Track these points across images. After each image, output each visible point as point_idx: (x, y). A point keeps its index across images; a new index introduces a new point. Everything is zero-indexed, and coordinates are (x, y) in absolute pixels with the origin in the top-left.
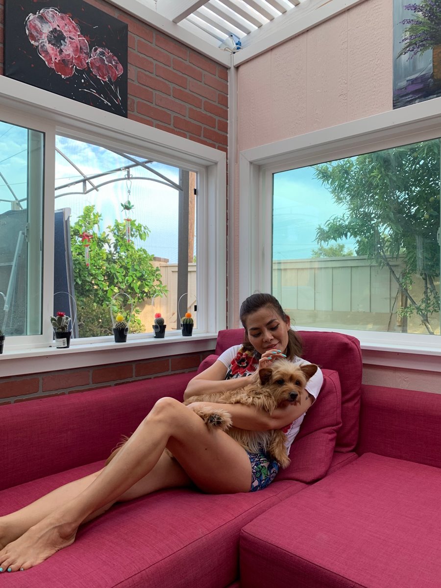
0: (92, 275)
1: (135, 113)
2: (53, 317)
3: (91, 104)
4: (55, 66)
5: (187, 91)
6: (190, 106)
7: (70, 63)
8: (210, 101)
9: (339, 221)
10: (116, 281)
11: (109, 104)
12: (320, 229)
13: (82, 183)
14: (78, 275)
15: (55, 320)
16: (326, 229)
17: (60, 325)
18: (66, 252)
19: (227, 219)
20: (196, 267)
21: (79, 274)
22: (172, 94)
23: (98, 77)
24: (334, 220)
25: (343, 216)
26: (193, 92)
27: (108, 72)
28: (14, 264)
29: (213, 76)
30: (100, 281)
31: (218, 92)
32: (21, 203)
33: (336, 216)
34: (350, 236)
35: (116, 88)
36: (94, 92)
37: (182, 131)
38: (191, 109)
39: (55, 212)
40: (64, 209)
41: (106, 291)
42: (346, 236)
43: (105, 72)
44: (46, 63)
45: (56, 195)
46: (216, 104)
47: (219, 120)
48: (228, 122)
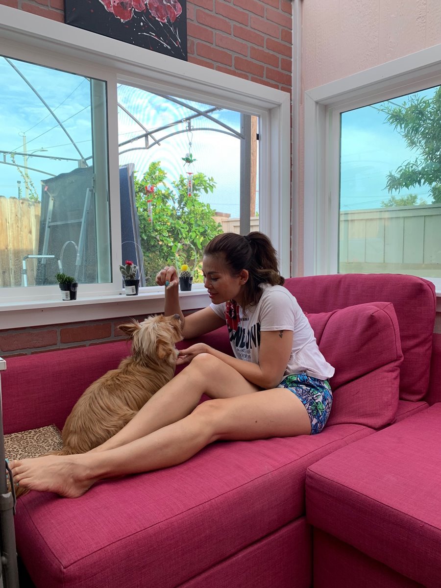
0: (157, 231)
1: (195, 56)
2: (122, 266)
3: (151, 48)
4: (114, 9)
5: (248, 28)
6: (251, 44)
7: (128, 5)
8: (273, 39)
9: (412, 167)
10: (180, 236)
11: (169, 47)
12: (391, 176)
13: (144, 138)
14: (143, 231)
15: (124, 269)
16: (398, 176)
17: (129, 273)
18: (131, 208)
19: (291, 165)
20: (258, 221)
21: (145, 230)
22: (232, 32)
23: (157, 19)
24: (406, 166)
25: (416, 161)
26: (254, 29)
27: (166, 12)
28: (83, 220)
29: (276, 10)
30: (164, 236)
31: (281, 28)
32: (87, 161)
33: (409, 161)
34: (424, 184)
35: (175, 29)
36: (153, 35)
37: (243, 73)
38: (252, 48)
39: (120, 168)
40: (128, 164)
41: (171, 247)
42: (419, 183)
43: (164, 13)
44: (105, 7)
45: (120, 152)
46: (279, 41)
47: (283, 59)
48: (292, 60)
